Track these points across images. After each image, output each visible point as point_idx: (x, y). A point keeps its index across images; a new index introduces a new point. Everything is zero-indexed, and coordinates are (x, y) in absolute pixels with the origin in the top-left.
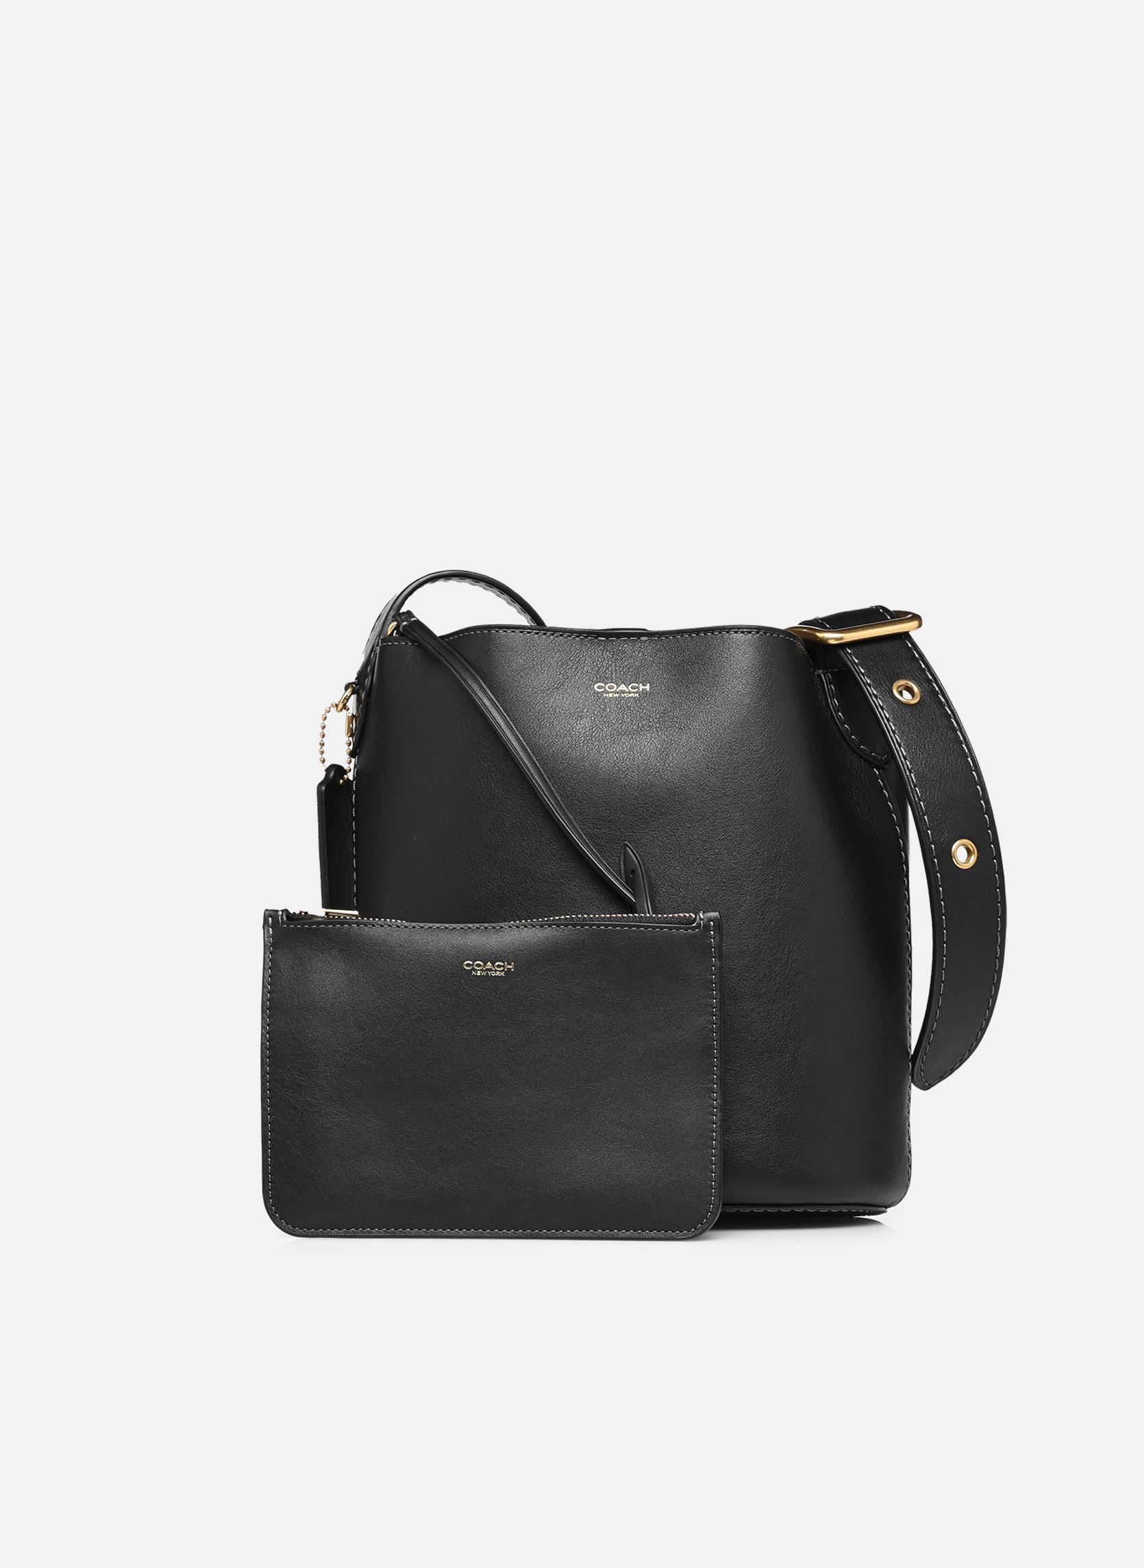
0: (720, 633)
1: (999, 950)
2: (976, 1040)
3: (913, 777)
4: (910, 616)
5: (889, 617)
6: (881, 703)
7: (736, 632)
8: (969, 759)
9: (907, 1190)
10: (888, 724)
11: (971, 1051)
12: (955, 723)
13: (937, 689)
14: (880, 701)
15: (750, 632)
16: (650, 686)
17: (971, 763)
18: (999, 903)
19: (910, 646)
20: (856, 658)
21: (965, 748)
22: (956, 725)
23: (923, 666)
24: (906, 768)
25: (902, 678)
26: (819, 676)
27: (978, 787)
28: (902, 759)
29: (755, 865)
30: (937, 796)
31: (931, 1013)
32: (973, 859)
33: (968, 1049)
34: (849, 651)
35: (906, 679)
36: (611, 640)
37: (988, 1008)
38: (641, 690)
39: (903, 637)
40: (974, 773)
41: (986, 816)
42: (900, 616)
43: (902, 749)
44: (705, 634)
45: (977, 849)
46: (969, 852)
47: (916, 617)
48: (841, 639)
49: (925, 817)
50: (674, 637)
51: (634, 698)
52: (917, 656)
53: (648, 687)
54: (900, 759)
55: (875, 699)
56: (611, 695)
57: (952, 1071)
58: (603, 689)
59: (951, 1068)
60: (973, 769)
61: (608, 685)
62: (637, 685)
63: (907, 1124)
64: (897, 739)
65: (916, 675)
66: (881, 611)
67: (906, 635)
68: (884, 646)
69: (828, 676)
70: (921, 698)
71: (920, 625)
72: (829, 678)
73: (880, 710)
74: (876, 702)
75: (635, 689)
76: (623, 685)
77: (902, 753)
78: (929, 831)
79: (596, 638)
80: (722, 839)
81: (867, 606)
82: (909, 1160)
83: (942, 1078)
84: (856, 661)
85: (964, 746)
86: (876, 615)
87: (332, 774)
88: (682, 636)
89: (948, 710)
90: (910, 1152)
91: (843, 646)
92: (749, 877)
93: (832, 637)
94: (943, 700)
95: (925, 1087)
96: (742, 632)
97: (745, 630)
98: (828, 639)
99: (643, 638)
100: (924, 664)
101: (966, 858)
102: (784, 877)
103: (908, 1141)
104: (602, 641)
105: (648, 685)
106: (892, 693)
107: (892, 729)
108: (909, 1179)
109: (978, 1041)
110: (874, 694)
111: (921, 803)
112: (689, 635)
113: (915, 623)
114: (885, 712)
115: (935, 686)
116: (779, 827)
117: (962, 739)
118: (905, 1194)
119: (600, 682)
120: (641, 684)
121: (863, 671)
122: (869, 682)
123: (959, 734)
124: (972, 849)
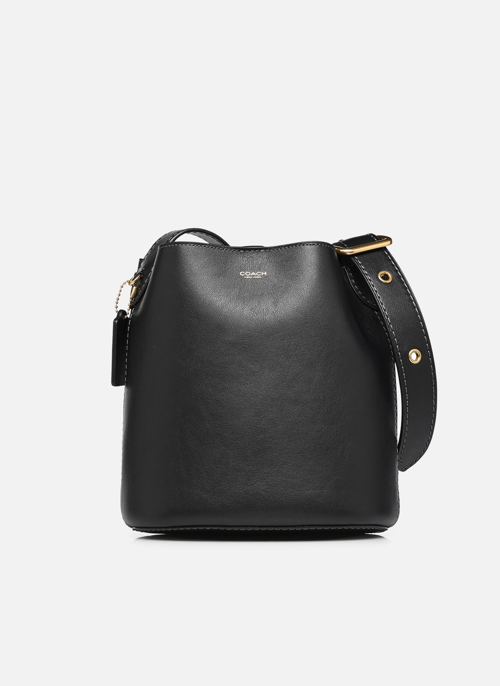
0: (299, 246)
1: (434, 402)
2: (426, 446)
3: (389, 319)
4: (386, 239)
5: (376, 240)
6: (372, 283)
7: (307, 245)
8: (416, 309)
9: (398, 519)
10: (376, 294)
11: (424, 452)
12: (409, 291)
13: (400, 275)
14: (372, 282)
15: (314, 245)
16: (267, 273)
17: (417, 311)
18: (433, 379)
19: (387, 253)
20: (360, 261)
21: (414, 303)
22: (409, 292)
23: (393, 264)
24: (385, 315)
25: (383, 270)
26: (344, 269)
27: (421, 323)
28: (383, 311)
29: (322, 357)
30: (401, 328)
31: (403, 435)
32: (419, 359)
33: (423, 450)
34: (357, 258)
35: (385, 271)
36: (246, 252)
37: (431, 430)
38: (262, 275)
39: (383, 249)
40: (419, 316)
41: (425, 337)
42: (381, 239)
43: (383, 306)
44: (292, 247)
45: (421, 354)
46: (417, 355)
47: (389, 239)
48: (352, 252)
49: (395, 339)
50: (277, 249)
51: (259, 279)
52: (390, 258)
53: (266, 273)
54: (382, 311)
55: (369, 281)
56: (248, 277)
57: (416, 461)
58: (244, 275)
59: (415, 460)
60: (418, 314)
61: (246, 273)
62: (260, 272)
63: (397, 486)
64: (380, 301)
65: (390, 268)
66: (372, 236)
67: (385, 248)
68: (374, 255)
69: (348, 269)
70: (392, 280)
71: (391, 243)
72: (349, 270)
73: (372, 287)
74: (370, 283)
75: (259, 274)
76: (253, 273)
77: (383, 308)
78: (397, 346)
79: (239, 251)
80: (306, 344)
81: (365, 234)
82: (399, 504)
83: (411, 465)
84: (360, 263)
85: (413, 302)
86: (369, 239)
87: (121, 314)
88: (281, 249)
89: (406, 285)
90: (399, 500)
91: (354, 255)
92: (319, 362)
93: (348, 251)
94: (403, 280)
95: (404, 469)
96: (310, 245)
97: (311, 244)
98: (346, 252)
99: (261, 251)
100: (394, 263)
101: (416, 358)
102: (335, 362)
103: (398, 494)
104: (242, 252)
105: (266, 272)
106: (378, 278)
107: (378, 296)
108: (399, 513)
109: (427, 446)
110: (369, 279)
111: (393, 332)
112: (284, 248)
113: (389, 242)
114: (375, 288)
115: (399, 273)
116: (333, 338)
117: (412, 299)
118: (397, 520)
119: (242, 271)
120: (262, 272)
121: (363, 268)
122: (366, 273)
123: (411, 297)
124: (419, 354)
